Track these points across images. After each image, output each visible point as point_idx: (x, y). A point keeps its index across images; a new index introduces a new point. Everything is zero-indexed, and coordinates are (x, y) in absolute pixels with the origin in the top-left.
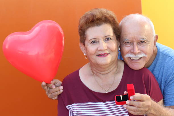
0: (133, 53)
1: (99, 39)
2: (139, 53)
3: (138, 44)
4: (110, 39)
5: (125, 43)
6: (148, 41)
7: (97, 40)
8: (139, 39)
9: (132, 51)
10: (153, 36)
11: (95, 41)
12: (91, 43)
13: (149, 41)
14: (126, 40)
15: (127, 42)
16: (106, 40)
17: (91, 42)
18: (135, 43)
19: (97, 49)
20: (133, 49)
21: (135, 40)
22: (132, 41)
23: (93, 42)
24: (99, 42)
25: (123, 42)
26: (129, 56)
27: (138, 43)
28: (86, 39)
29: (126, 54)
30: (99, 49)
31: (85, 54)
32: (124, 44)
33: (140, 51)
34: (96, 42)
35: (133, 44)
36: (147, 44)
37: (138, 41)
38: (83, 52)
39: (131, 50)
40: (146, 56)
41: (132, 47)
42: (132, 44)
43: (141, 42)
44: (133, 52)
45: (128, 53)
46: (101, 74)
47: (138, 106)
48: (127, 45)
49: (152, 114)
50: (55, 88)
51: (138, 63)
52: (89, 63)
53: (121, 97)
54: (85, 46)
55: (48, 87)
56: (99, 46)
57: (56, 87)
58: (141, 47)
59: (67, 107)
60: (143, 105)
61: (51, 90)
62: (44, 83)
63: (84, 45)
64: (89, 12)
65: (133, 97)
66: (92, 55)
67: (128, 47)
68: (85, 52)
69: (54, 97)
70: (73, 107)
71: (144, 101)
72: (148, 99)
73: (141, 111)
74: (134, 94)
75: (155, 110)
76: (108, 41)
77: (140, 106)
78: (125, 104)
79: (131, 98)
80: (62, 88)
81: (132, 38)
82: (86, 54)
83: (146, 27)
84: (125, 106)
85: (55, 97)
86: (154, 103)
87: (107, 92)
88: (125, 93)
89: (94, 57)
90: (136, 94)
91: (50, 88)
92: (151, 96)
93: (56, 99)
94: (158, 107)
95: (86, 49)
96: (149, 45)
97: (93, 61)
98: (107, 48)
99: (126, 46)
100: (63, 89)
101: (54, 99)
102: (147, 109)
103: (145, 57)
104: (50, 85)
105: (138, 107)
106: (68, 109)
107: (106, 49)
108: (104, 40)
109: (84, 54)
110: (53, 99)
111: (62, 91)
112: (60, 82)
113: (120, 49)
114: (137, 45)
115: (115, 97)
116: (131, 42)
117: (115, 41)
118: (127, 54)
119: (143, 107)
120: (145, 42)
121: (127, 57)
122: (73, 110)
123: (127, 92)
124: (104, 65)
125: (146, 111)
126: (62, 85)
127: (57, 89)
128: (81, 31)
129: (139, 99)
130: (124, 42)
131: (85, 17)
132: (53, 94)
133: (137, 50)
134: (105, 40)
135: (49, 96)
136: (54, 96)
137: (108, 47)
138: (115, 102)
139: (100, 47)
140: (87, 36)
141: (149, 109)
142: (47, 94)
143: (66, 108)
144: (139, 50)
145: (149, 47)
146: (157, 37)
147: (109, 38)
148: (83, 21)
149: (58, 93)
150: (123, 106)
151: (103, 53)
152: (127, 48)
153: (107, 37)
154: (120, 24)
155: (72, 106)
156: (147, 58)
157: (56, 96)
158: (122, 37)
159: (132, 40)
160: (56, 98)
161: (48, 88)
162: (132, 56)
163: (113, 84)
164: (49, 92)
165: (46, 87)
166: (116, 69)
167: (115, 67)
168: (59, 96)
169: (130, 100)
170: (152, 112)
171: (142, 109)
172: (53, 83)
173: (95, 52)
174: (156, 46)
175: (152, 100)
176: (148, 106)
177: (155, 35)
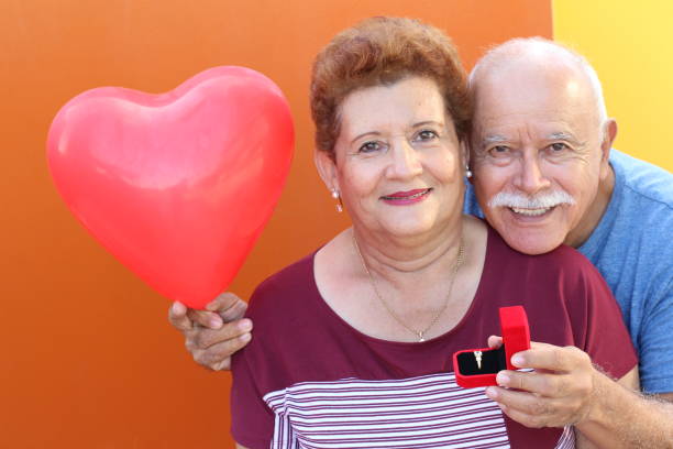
0: (521, 189)
1: (388, 135)
2: (546, 189)
3: (542, 153)
4: (431, 135)
5: (490, 151)
6: (578, 145)
7: (384, 140)
8: (543, 137)
9: (518, 182)
10: (597, 122)
11: (374, 144)
12: (361, 149)
13: (583, 144)
14: (495, 141)
15: (497, 147)
16: (419, 138)
17: (360, 146)
18: (529, 152)
19: (384, 173)
20: (523, 175)
21: (528, 140)
22: (515, 143)
23: (366, 145)
24: (389, 145)
25: (484, 147)
26: (506, 203)
27: (540, 150)
28: (338, 134)
29: (495, 193)
30: (390, 173)
31: (335, 195)
32: (488, 157)
33: (548, 183)
34: (377, 147)
35: (522, 155)
36: (574, 155)
37: (542, 141)
38: (329, 185)
39: (513, 178)
40: (572, 201)
41: (519, 165)
42: (516, 154)
43: (552, 148)
44: (522, 185)
45: (501, 188)
46: (401, 271)
47: (543, 391)
48: (497, 161)
49: (596, 423)
50: (220, 329)
51: (541, 226)
52: (351, 229)
53: (478, 355)
54: (335, 162)
55: (193, 322)
56: (389, 163)
57: (226, 322)
58: (554, 166)
59: (265, 398)
60: (562, 387)
61: (206, 336)
62: (178, 308)
63: (333, 157)
64: (350, 33)
65: (524, 357)
66: (363, 197)
67: (501, 166)
68: (336, 184)
69: (216, 362)
70: (289, 399)
71: (565, 372)
72: (580, 365)
73: (555, 411)
74: (525, 347)
75: (606, 408)
76: (424, 144)
77: (552, 393)
78: (493, 382)
79: (516, 359)
80: (247, 325)
81: (518, 130)
82: (339, 192)
83: (573, 89)
84: (492, 391)
85: (220, 361)
86: (604, 379)
87: (422, 340)
88: (494, 340)
89: (372, 205)
90: (533, 344)
91: (203, 327)
92: (591, 356)
93: (224, 370)
94: (620, 398)
95: (341, 175)
96: (583, 157)
97: (368, 220)
98: (420, 170)
99: (494, 164)
100: (250, 329)
101: (216, 367)
102: (577, 404)
103: (569, 205)
104: (203, 316)
105: (544, 396)
106: (270, 406)
107: (419, 175)
108: (408, 140)
109: (331, 193)
110: (212, 370)
111: (247, 338)
112: (240, 301)
113: (469, 174)
114: (537, 158)
115: (455, 357)
116: (515, 147)
117: (452, 141)
118: (501, 194)
119: (561, 397)
120: (567, 147)
121: (498, 207)
122: (290, 410)
123: (501, 338)
124: (409, 236)
125: (574, 413)
126: (248, 315)
127: (230, 330)
128: (320, 104)
129: (548, 364)
130: (489, 148)
131: (335, 49)
132: (213, 349)
133: (535, 179)
134: (412, 140)
135: (198, 355)
136: (217, 358)
137: (424, 167)
138: (454, 377)
139: (392, 166)
140: (343, 124)
141: (584, 404)
142: (189, 349)
143: (265, 404)
144: (543, 177)
145: (580, 166)
146: (612, 129)
147: (427, 132)
148: (328, 66)
149: (234, 346)
150: (483, 393)
151: (405, 188)
152: (496, 172)
153: (423, 128)
154: (471, 77)
155: (288, 396)
156: (577, 208)
157: (225, 358)
158: (478, 128)
159: (517, 138)
160: (226, 363)
161: (193, 326)
162: (517, 201)
163: (446, 307)
164: (197, 340)
165: (186, 324)
166: (455, 250)
167: (452, 245)
168: (237, 357)
169: (514, 369)
170: (598, 414)
171: (556, 403)
172: (214, 308)
173: (376, 188)
174: (610, 164)
175: (595, 371)
176: (582, 393)
177: (605, 119)
